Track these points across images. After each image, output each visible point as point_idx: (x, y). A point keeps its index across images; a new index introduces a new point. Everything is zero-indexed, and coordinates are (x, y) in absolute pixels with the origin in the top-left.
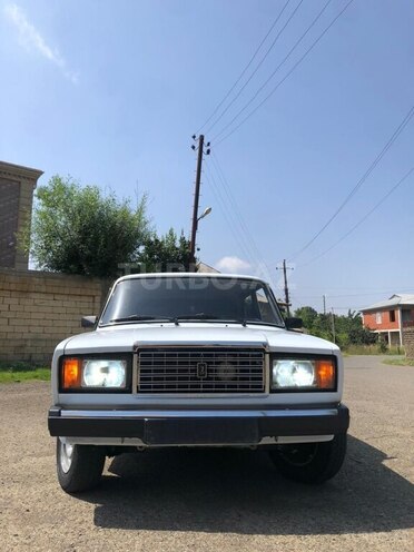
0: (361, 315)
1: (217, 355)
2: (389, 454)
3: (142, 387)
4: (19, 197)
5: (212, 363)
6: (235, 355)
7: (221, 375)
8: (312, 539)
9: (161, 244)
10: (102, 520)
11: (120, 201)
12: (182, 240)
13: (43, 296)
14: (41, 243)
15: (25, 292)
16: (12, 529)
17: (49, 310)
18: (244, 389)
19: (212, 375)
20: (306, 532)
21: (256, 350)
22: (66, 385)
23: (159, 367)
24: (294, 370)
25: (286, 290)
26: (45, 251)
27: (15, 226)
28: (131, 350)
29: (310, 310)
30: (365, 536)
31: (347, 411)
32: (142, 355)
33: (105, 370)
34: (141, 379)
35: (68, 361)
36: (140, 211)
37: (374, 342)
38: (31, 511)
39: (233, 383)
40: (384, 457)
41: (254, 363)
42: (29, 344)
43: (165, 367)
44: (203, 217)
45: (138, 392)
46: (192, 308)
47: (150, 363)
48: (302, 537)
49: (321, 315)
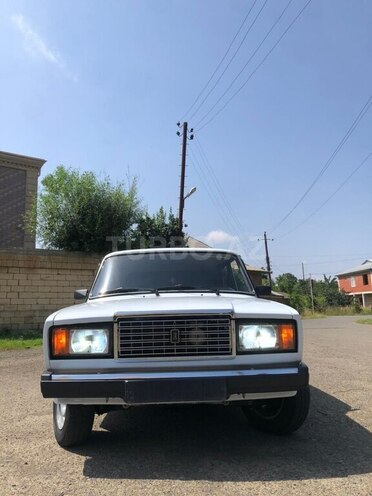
0: (337, 280)
1: (188, 323)
2: (353, 406)
3: (122, 352)
4: (25, 183)
5: (183, 329)
6: (205, 322)
7: (192, 340)
8: (275, 485)
9: (152, 222)
10: (91, 471)
11: (114, 185)
12: (171, 217)
13: (48, 271)
14: (45, 224)
15: (32, 268)
16: (12, 480)
17: (54, 283)
18: (214, 352)
19: (185, 340)
20: (271, 479)
21: (224, 317)
22: (56, 353)
23: (137, 335)
24: (258, 334)
25: (268, 259)
26: (48, 231)
27: (23, 209)
28: (112, 320)
29: (290, 277)
30: (324, 482)
31: (306, 369)
32: (122, 325)
33: (90, 338)
34: (122, 346)
35: (57, 331)
36: (132, 193)
37: (349, 304)
38: (29, 464)
39: (204, 347)
40: (348, 408)
41: (223, 329)
42: (37, 314)
43: (142, 334)
44: (188, 196)
45: (119, 357)
46: (172, 280)
47: (129, 331)
48: (267, 483)
49: (301, 281)
